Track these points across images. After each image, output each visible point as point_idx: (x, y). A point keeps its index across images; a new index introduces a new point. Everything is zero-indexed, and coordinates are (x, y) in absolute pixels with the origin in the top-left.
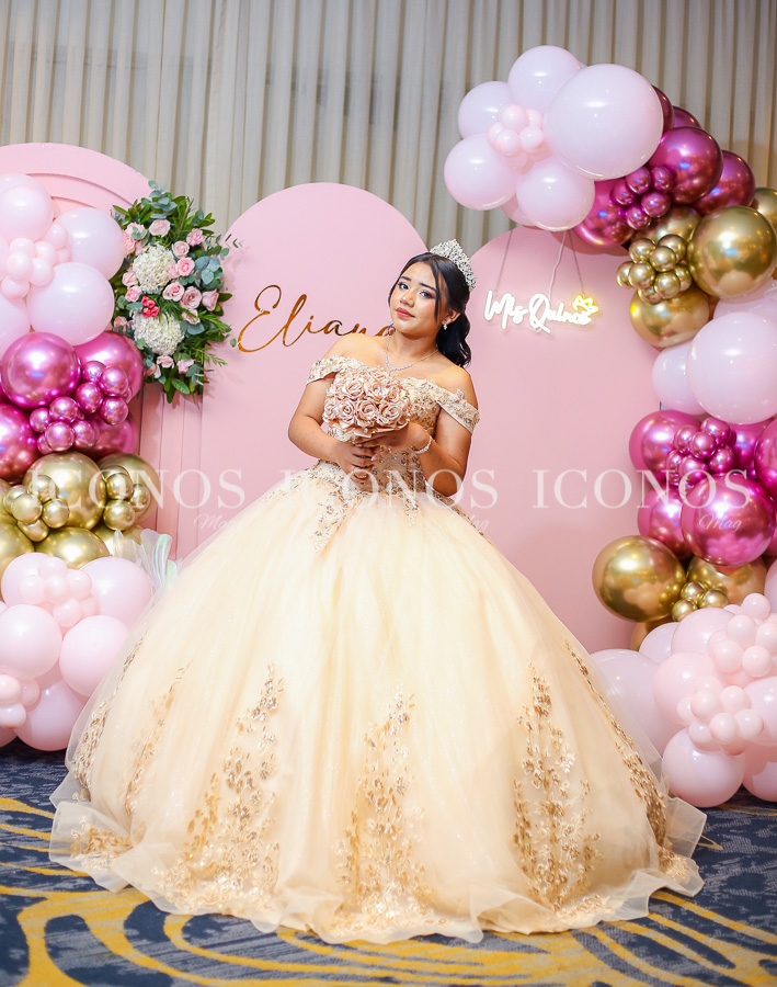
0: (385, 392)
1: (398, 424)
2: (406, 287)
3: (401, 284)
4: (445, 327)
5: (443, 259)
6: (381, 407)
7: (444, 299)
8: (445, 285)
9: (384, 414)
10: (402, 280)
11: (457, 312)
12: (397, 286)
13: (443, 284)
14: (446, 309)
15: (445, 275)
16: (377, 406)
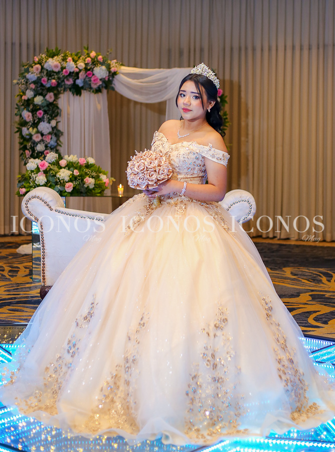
0: (156, 162)
1: (168, 175)
2: (184, 96)
3: (181, 94)
4: (209, 111)
5: (200, 75)
6: (157, 171)
7: (205, 97)
8: (204, 90)
9: (160, 173)
10: (181, 92)
11: (214, 101)
12: (179, 96)
13: (203, 89)
14: (208, 102)
15: (203, 84)
16: (155, 171)
